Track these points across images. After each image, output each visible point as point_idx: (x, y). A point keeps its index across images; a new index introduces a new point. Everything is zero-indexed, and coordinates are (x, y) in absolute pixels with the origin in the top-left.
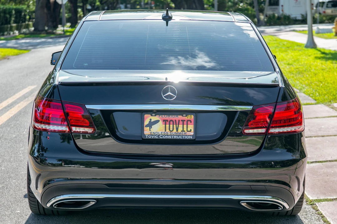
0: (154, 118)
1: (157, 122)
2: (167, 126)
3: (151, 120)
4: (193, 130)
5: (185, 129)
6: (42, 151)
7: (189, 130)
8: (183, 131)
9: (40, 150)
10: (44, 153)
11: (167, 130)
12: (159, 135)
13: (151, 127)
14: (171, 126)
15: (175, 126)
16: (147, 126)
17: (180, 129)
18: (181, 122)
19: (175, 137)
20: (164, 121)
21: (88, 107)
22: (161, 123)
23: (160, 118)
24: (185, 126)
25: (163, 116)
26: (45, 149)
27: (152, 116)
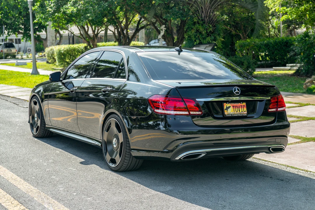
0: (228, 105)
1: (230, 107)
2: (235, 109)
3: (227, 106)
4: (246, 111)
5: (243, 111)
6: (169, 127)
7: (245, 111)
8: (242, 111)
9: (167, 127)
10: (169, 128)
11: (235, 112)
12: (232, 114)
13: (227, 110)
14: (236, 109)
15: (238, 109)
16: (226, 110)
17: (241, 110)
18: (241, 107)
19: (239, 115)
20: (233, 106)
21: (197, 100)
22: (231, 107)
23: (231, 105)
24: (243, 109)
25: (232, 104)
26: (170, 125)
27: (227, 104)
